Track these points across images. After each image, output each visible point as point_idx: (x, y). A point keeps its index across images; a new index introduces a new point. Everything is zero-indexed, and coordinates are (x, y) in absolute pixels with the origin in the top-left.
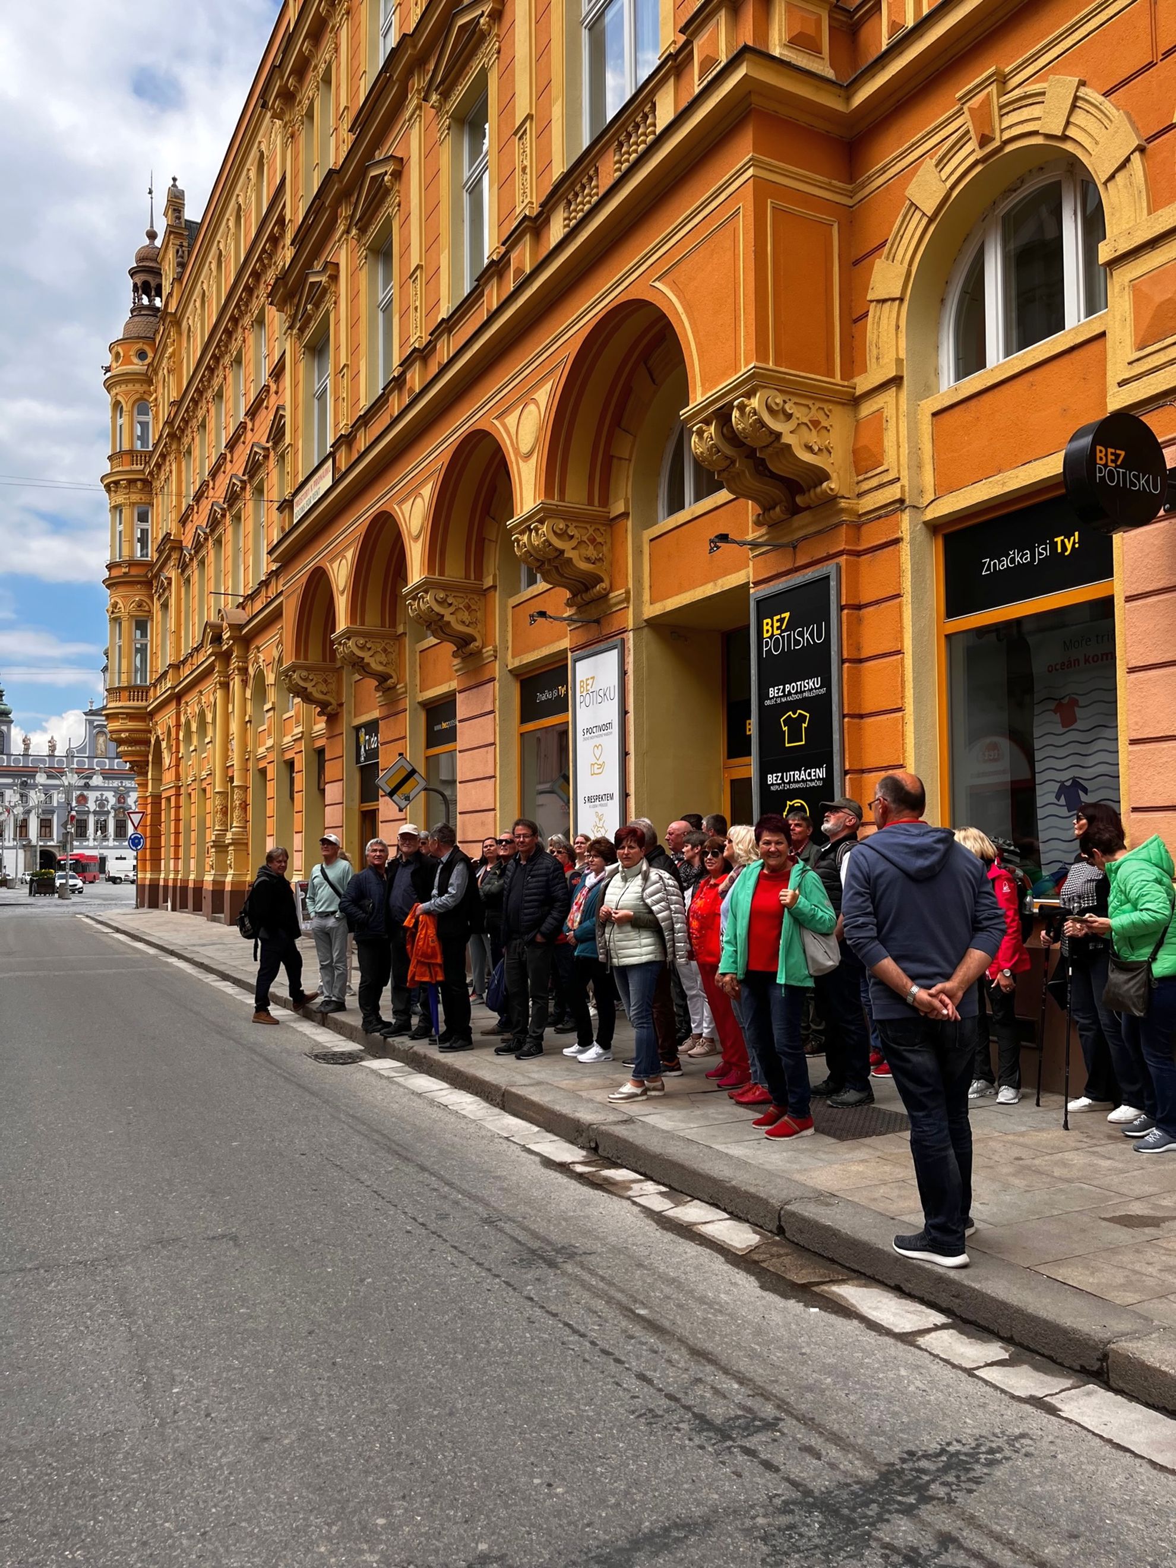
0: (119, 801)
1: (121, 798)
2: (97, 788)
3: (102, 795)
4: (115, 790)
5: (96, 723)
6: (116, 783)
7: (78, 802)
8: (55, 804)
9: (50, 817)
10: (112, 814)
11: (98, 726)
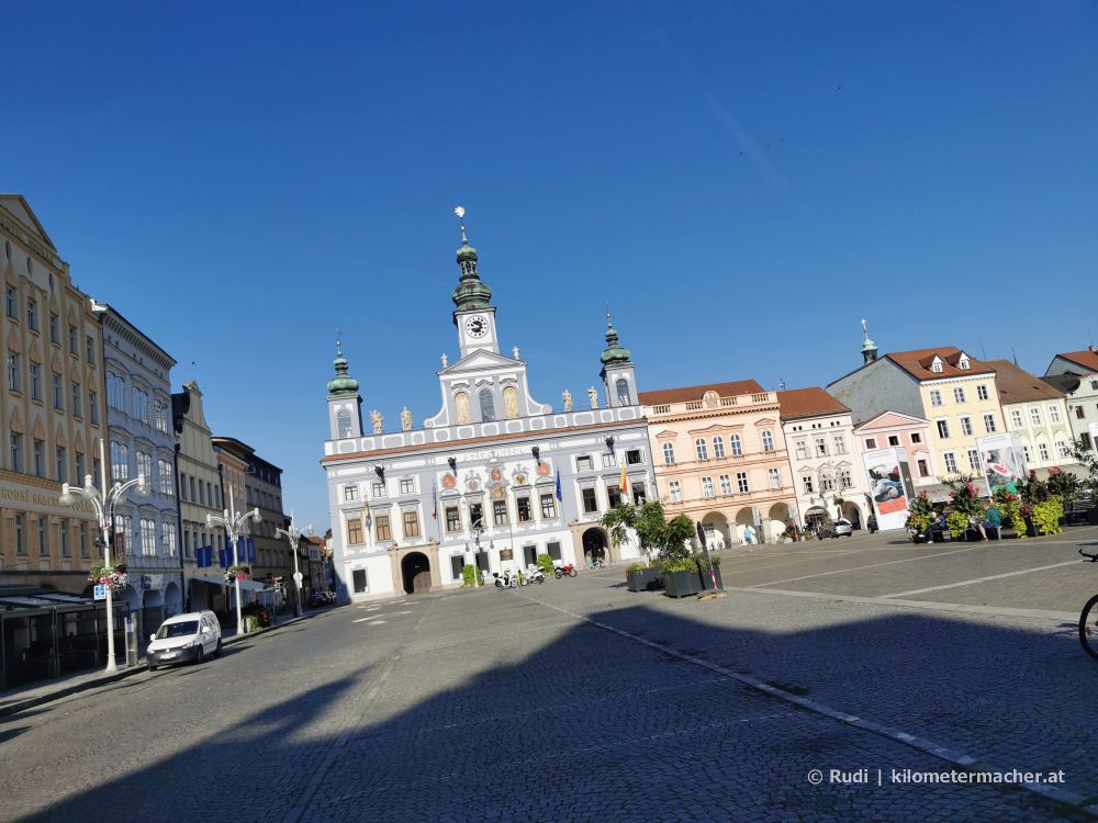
0: (493, 477)
1: (496, 474)
2: (466, 464)
3: (472, 472)
4: (487, 463)
5: (453, 383)
6: (486, 454)
7: (444, 485)
8: (419, 492)
9: (413, 508)
10: (487, 495)
11: (456, 386)
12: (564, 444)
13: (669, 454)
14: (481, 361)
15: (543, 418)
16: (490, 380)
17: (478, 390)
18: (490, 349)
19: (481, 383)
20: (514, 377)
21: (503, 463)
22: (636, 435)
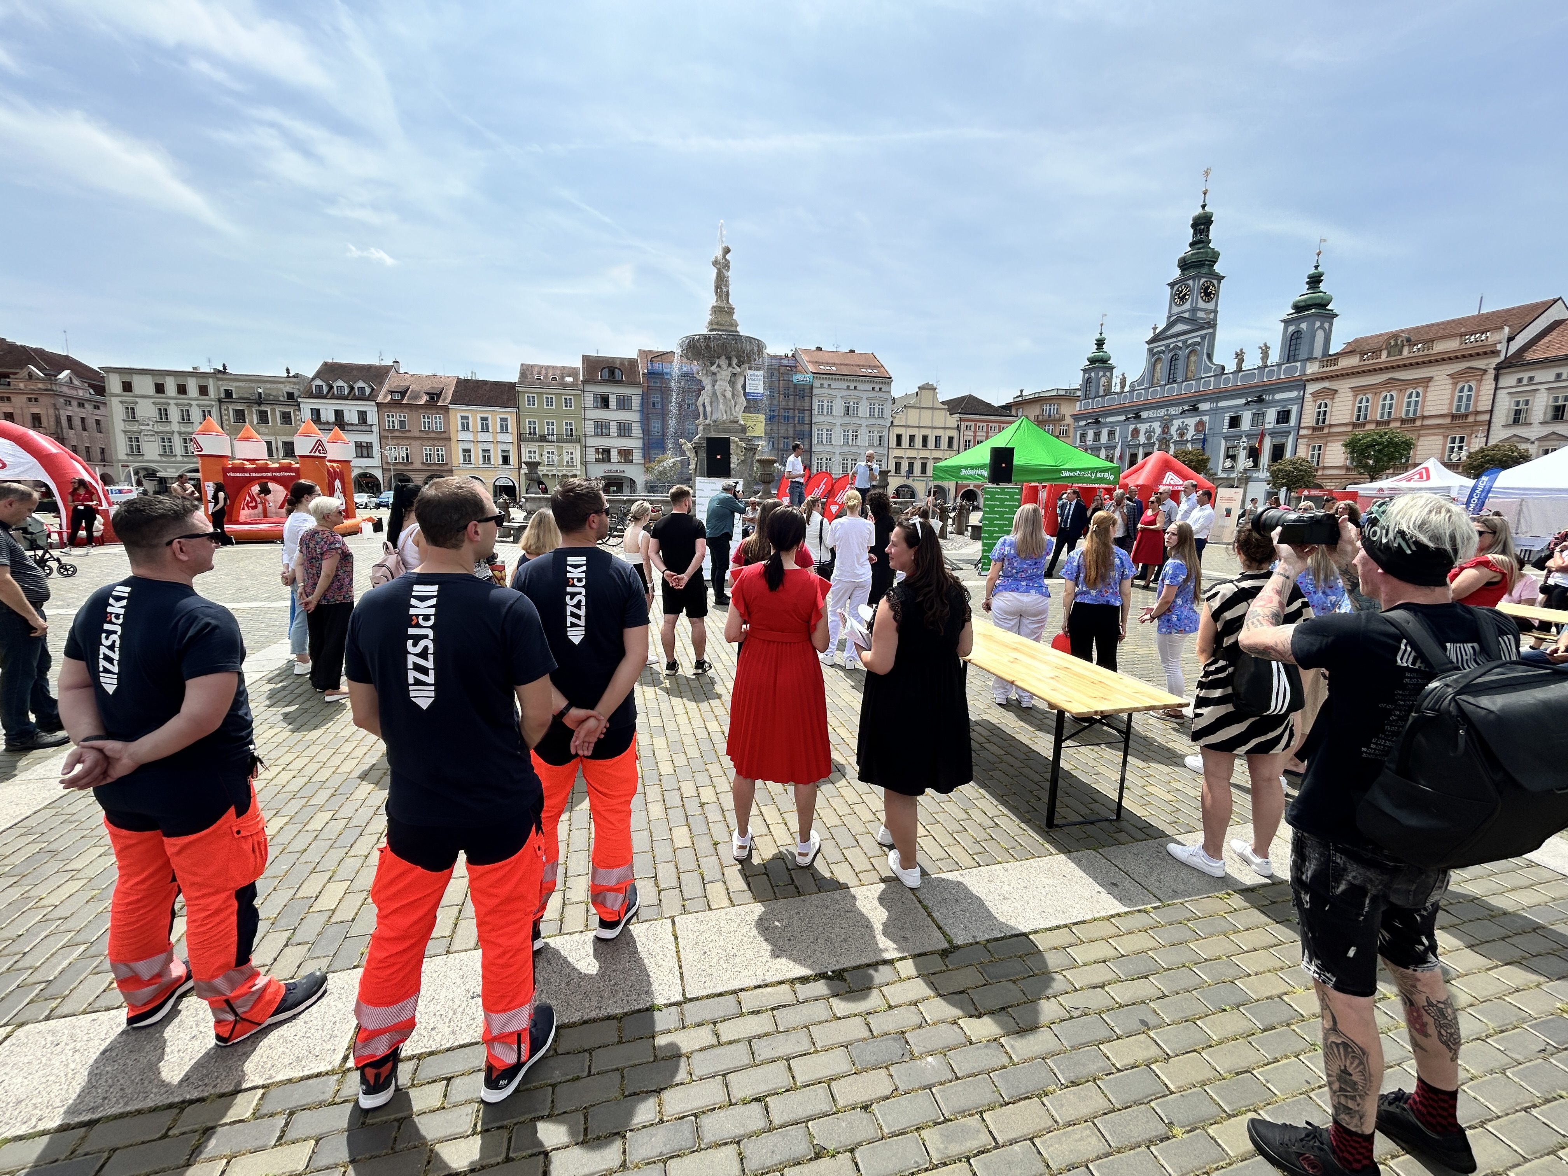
0: (1163, 432)
1: (1166, 429)
2: (1148, 420)
3: (1150, 426)
4: (1160, 419)
6: (1162, 412)
7: (1132, 436)
10: (1156, 446)
11: (1157, 352)
12: (1221, 404)
13: (1322, 416)
14: (1180, 327)
15: (1212, 379)
16: (1180, 344)
17: (1170, 355)
18: (1186, 315)
19: (1174, 348)
20: (1199, 339)
21: (1172, 420)
22: (1294, 394)
